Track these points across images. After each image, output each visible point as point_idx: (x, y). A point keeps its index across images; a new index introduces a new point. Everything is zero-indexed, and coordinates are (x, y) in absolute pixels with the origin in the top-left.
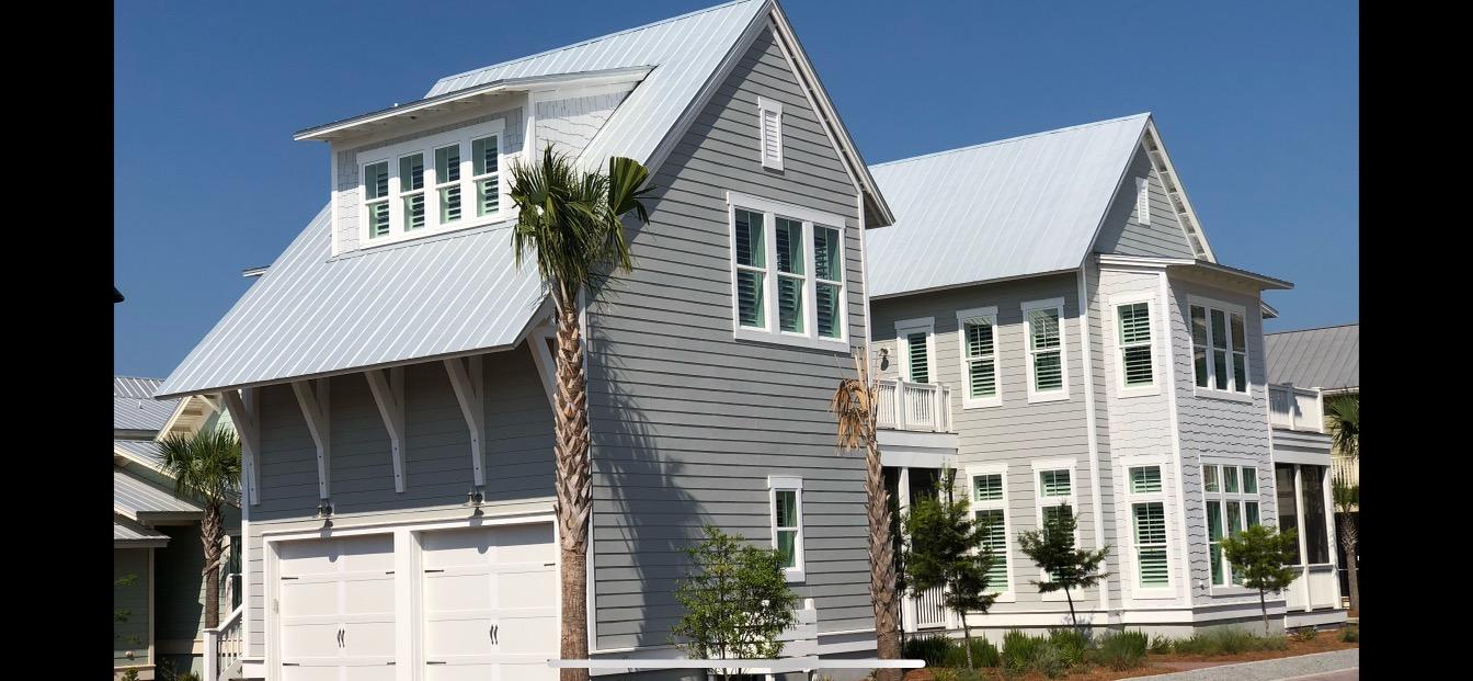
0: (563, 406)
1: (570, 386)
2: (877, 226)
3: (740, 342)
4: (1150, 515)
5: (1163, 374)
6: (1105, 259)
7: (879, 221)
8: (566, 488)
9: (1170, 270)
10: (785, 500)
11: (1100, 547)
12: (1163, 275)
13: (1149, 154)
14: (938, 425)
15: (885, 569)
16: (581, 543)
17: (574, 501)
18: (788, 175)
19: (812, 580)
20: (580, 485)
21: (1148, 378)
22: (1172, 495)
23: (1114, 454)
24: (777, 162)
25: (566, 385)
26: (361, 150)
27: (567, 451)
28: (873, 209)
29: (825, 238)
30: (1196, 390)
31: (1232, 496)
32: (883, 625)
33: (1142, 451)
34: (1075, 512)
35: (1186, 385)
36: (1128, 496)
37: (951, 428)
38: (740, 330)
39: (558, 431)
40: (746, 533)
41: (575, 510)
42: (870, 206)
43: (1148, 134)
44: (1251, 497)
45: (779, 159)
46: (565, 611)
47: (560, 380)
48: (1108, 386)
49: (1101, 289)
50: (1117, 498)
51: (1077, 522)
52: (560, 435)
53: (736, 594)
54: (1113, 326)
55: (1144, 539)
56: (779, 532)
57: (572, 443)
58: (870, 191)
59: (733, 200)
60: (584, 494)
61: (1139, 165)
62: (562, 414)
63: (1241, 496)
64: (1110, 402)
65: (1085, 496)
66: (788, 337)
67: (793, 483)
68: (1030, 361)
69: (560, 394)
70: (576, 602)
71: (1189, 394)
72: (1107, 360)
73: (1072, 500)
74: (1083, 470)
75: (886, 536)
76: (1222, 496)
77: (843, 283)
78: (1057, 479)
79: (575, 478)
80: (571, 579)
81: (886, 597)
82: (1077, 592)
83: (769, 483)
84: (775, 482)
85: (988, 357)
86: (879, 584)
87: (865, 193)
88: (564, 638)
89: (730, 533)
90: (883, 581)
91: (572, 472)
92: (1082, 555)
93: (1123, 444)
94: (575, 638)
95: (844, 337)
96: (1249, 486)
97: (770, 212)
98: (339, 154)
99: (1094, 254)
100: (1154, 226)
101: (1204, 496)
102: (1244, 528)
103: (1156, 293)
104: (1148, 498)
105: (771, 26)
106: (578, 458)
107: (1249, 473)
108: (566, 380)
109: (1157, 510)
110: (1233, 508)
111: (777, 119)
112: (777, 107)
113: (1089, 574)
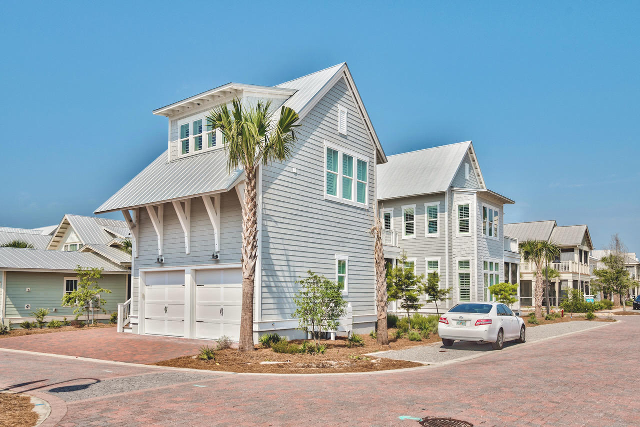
0: (246, 214)
1: (249, 206)
2: (381, 163)
3: (327, 201)
4: (465, 277)
5: (473, 229)
6: (455, 189)
7: (382, 162)
8: (246, 251)
9: (478, 193)
10: (342, 265)
11: (447, 287)
12: (475, 195)
13: (470, 155)
14: (393, 244)
15: (383, 292)
16: (251, 276)
17: (249, 257)
18: (348, 138)
19: (351, 295)
20: (252, 249)
21: (467, 230)
22: (473, 271)
23: (454, 256)
24: (344, 132)
25: (248, 205)
26: (179, 119)
27: (247, 234)
28: (380, 157)
29: (362, 164)
30: (483, 235)
31: (492, 272)
32: (381, 315)
33: (463, 255)
34: (439, 274)
35: (480, 233)
36: (457, 270)
37: (397, 245)
38: (327, 196)
39: (243, 226)
40: (325, 276)
41: (250, 261)
42: (378, 154)
43: (470, 148)
44: (497, 273)
45: (345, 131)
46: (243, 305)
47: (245, 203)
48: (453, 233)
49: (454, 200)
50: (454, 271)
51: (440, 278)
52: (244, 228)
53: (320, 300)
54: (456, 212)
55: (462, 285)
56: (339, 276)
57: (249, 231)
58: (379, 149)
59: (327, 144)
60: (253, 254)
61: (466, 159)
62: (245, 218)
63: (494, 272)
64: (453, 238)
65: (443, 270)
66: (346, 201)
67: (345, 257)
68: (427, 224)
69: (245, 210)
70: (248, 301)
71: (481, 237)
72: (453, 224)
73: (439, 271)
74: (443, 261)
75: (384, 279)
76: (488, 272)
77: (367, 182)
78: (434, 264)
79: (250, 247)
80: (246, 291)
81: (383, 304)
82: (439, 302)
83: (336, 257)
84: (338, 256)
85: (412, 222)
86: (380, 299)
87: (377, 149)
88: (243, 317)
89: (319, 275)
90: (382, 298)
91: (248, 243)
92: (441, 290)
93: (457, 253)
94: (247, 317)
95: (367, 203)
96: (497, 269)
97: (341, 151)
98: (171, 121)
99: (451, 187)
100: (470, 180)
101: (483, 271)
102: (494, 284)
103: (472, 201)
104: (464, 271)
105: (345, 77)
106: (252, 238)
107: (497, 264)
108: (248, 203)
109: (467, 275)
110: (491, 275)
111: (345, 115)
112: (346, 110)
113: (443, 297)
